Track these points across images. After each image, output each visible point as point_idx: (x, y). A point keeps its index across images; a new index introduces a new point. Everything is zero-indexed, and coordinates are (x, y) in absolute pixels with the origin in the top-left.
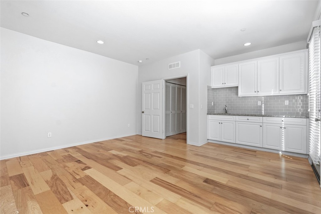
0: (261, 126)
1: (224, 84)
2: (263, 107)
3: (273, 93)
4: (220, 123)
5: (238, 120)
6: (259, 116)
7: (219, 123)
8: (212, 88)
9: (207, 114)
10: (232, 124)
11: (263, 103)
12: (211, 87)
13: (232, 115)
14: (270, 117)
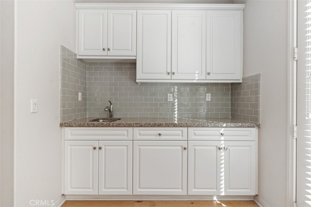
0: (185, 149)
1: (106, 50)
2: (176, 104)
3: (197, 78)
4: (95, 148)
5: (139, 137)
6: (181, 127)
7: (91, 148)
8: (78, 57)
9: (62, 125)
10: (125, 148)
11: (176, 96)
12: (76, 55)
13: (125, 126)
14: (202, 127)
